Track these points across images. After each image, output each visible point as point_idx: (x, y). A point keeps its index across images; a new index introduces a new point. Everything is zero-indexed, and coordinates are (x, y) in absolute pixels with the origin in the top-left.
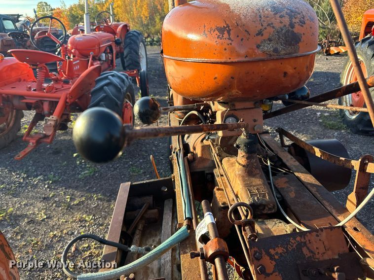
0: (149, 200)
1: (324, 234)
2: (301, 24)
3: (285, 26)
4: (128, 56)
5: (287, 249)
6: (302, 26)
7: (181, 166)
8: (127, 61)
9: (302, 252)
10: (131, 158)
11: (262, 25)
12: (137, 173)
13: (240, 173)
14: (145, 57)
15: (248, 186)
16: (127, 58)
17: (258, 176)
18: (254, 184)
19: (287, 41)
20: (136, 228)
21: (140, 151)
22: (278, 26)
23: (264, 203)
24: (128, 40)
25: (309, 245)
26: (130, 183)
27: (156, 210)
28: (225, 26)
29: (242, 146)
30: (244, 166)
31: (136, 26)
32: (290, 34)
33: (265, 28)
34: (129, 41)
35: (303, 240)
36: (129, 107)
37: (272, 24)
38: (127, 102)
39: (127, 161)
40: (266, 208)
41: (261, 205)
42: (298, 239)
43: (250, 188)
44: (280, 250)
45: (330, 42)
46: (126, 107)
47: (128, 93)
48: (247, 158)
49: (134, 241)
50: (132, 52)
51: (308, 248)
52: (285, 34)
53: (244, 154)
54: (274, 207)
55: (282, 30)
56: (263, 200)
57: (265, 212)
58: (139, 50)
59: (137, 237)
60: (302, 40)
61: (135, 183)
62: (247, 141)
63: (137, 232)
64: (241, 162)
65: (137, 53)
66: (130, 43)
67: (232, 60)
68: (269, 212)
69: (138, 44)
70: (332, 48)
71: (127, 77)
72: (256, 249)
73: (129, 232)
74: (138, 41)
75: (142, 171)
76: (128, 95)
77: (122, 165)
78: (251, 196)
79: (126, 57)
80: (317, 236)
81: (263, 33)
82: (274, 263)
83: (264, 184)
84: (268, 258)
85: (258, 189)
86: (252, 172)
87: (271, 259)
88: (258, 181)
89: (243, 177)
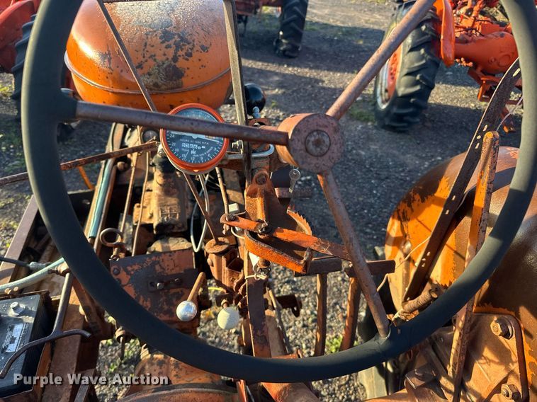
1: (176, 254)
2: (187, 57)
3: (167, 59)
5: (142, 266)
6: (187, 60)
9: (155, 268)
10: (83, 146)
11: (144, 57)
15: (162, 205)
17: (175, 195)
18: (168, 203)
19: (167, 76)
21: (98, 135)
22: (160, 58)
23: (172, 222)
25: (161, 263)
28: (107, 53)
29: (158, 165)
30: (161, 185)
32: (171, 69)
33: (146, 61)
35: (157, 259)
37: (155, 56)
39: (76, 149)
40: (176, 227)
41: (169, 224)
42: (153, 258)
43: (163, 208)
44: (136, 267)
48: (164, 177)
49: (43, 257)
51: (160, 266)
52: (166, 69)
53: (160, 173)
54: (183, 226)
55: (163, 64)
56: (172, 219)
57: (175, 231)
60: (185, 75)
64: (158, 181)
67: (114, 90)
68: (179, 231)
72: (116, 267)
73: (38, 249)
77: (69, 155)
78: (162, 215)
80: (170, 256)
81: (144, 65)
82: (129, 277)
83: (179, 204)
84: (125, 273)
85: (170, 209)
86: (169, 191)
87: (128, 274)
88: (173, 201)
89: (159, 196)
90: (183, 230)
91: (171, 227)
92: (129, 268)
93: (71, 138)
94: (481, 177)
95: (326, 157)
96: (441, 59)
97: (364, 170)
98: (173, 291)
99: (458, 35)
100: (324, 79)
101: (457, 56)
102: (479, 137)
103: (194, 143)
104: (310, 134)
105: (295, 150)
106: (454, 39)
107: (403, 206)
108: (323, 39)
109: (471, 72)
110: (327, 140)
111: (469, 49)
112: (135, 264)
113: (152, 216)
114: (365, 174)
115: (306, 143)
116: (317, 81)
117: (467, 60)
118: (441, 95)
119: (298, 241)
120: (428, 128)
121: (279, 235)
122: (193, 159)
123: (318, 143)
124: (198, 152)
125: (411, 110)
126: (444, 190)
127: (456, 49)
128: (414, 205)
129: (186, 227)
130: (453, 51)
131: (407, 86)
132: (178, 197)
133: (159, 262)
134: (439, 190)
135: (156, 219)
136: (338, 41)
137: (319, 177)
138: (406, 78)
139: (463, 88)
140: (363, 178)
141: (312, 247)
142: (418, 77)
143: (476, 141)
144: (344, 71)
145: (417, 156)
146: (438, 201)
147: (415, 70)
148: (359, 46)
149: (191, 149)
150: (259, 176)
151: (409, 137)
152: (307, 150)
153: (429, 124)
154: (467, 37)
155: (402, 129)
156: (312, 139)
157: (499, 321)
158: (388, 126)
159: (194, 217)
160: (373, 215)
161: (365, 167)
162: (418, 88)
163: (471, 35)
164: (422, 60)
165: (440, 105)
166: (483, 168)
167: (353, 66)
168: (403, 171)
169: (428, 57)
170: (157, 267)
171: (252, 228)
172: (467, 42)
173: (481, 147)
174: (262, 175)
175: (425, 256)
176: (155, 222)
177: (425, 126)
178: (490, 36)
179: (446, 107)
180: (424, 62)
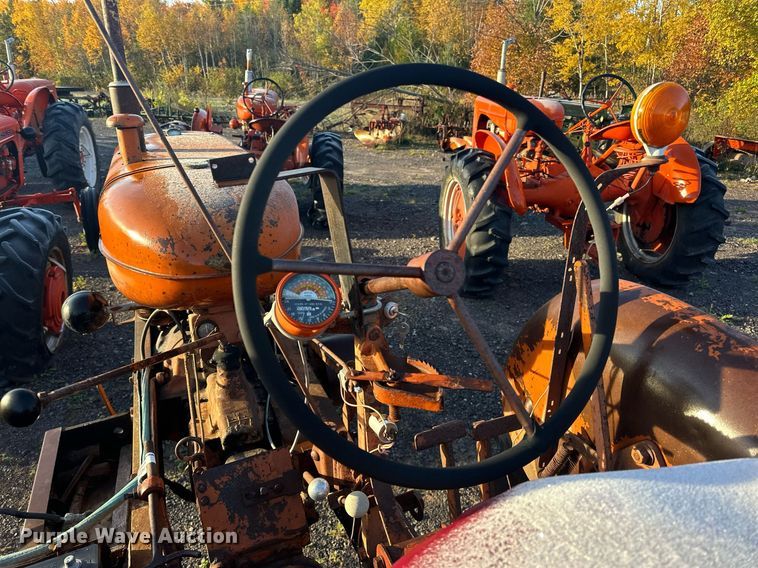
0: (95, 449)
1: (271, 455)
4: (54, 154)
5: (232, 476)
7: (143, 395)
8: (52, 165)
9: (248, 477)
10: (67, 375)
11: (211, 239)
12: (81, 403)
13: (220, 396)
14: (93, 154)
15: (228, 413)
16: (53, 160)
17: (243, 397)
18: (236, 409)
20: (74, 491)
21: (87, 358)
23: (245, 431)
24: (52, 123)
25: (255, 469)
26: (60, 429)
27: (104, 464)
28: (169, 238)
29: (219, 362)
30: (224, 387)
31: (71, 68)
34: (55, 124)
35: (249, 465)
36: (57, 275)
38: (53, 265)
40: (250, 437)
41: (241, 434)
42: (245, 465)
43: (230, 415)
44: (225, 479)
45: (449, 129)
46: (53, 275)
47: (56, 248)
48: (228, 377)
50: (63, 146)
51: (254, 472)
53: (222, 372)
54: (258, 434)
56: (244, 427)
57: (249, 442)
58: (78, 142)
59: (75, 505)
61: (70, 428)
62: (224, 355)
63: (76, 498)
64: (220, 383)
65: (75, 150)
66: (57, 129)
67: (179, 277)
69: (76, 131)
70: (453, 140)
71: (51, 218)
72: (201, 482)
73: (63, 499)
74: (75, 125)
75: (91, 399)
76: (55, 251)
78: (230, 425)
79: (48, 157)
80: (264, 458)
81: (212, 247)
82: (218, 492)
83: (249, 407)
84: (212, 488)
85: (240, 415)
86: (235, 394)
87: (216, 489)
88: (241, 404)
89: (223, 401)
90: (259, 439)
91: (244, 437)
92: (217, 482)
93: (50, 367)
94: (581, 304)
95: (453, 282)
96: (512, 208)
97: (451, 349)
98: (272, 502)
99: (524, 180)
100: (379, 248)
101: (529, 203)
102: (570, 270)
103: (308, 306)
104: (439, 265)
105: (429, 280)
106: (521, 185)
107: (513, 362)
108: (367, 203)
109: (549, 217)
110: (452, 270)
111: (541, 193)
112: (223, 476)
113: (216, 429)
114: (453, 354)
115: (436, 272)
116: (370, 252)
117: (542, 207)
118: (521, 249)
119: (429, 382)
120: (514, 288)
121: (408, 379)
122: (310, 320)
123: (445, 272)
124: (313, 313)
125: (489, 270)
126: (550, 332)
127: (526, 196)
128: (524, 357)
129: (262, 434)
130: (523, 198)
131: (479, 243)
132: (247, 399)
133: (251, 469)
134: (545, 333)
135: (224, 431)
136: (386, 203)
137: (450, 300)
138: (476, 234)
139: (545, 238)
140: (452, 359)
141: (443, 385)
142: (490, 232)
143: (569, 274)
144: (400, 237)
145: (509, 323)
146: (548, 345)
147: (484, 224)
148: (411, 206)
149: (306, 312)
150: (372, 332)
151: (494, 302)
152: (438, 279)
153: (515, 284)
154: (535, 181)
155: (483, 294)
156: (441, 269)
157: (637, 448)
158: (467, 292)
159: (269, 422)
160: (475, 403)
161: (451, 344)
162: (493, 243)
163: (540, 178)
164: (490, 212)
165: (522, 261)
166: (581, 296)
167: (410, 229)
168: (498, 343)
169: (497, 208)
170: (251, 475)
171: (381, 378)
172: (536, 186)
173: (574, 277)
174: (374, 330)
175: (549, 407)
176: (222, 434)
177: (510, 287)
178: (560, 176)
179: (529, 262)
180: (493, 213)
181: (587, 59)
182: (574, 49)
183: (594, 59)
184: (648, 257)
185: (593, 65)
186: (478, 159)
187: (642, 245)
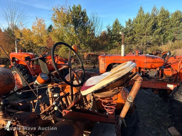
11: (3, 78)
30: (3, 115)
32: (10, 79)
37: (5, 77)
55: (8, 78)
92: (24, 121)
98: (36, 121)
142: (29, 81)
164: (27, 77)
169: (29, 75)
170: (30, 118)
180: (28, 77)
181: (27, 45)
182: (23, 43)
183: (28, 45)
184: (60, 80)
185: (28, 46)
186: (20, 66)
187: (58, 78)
